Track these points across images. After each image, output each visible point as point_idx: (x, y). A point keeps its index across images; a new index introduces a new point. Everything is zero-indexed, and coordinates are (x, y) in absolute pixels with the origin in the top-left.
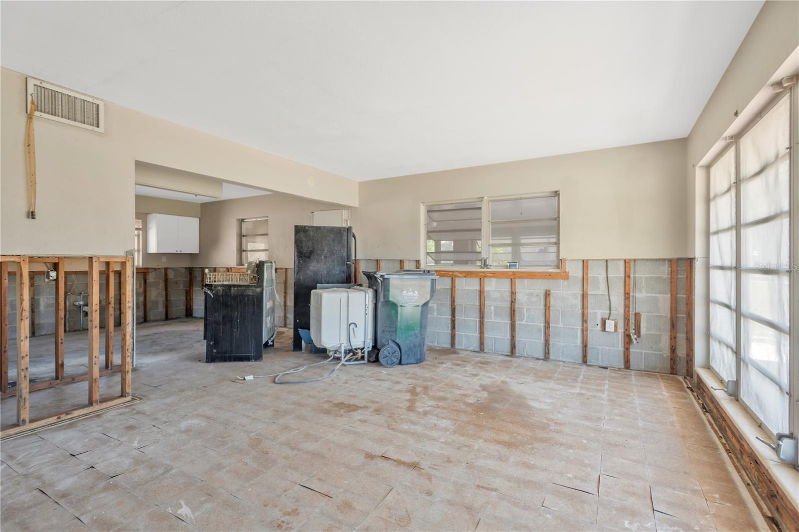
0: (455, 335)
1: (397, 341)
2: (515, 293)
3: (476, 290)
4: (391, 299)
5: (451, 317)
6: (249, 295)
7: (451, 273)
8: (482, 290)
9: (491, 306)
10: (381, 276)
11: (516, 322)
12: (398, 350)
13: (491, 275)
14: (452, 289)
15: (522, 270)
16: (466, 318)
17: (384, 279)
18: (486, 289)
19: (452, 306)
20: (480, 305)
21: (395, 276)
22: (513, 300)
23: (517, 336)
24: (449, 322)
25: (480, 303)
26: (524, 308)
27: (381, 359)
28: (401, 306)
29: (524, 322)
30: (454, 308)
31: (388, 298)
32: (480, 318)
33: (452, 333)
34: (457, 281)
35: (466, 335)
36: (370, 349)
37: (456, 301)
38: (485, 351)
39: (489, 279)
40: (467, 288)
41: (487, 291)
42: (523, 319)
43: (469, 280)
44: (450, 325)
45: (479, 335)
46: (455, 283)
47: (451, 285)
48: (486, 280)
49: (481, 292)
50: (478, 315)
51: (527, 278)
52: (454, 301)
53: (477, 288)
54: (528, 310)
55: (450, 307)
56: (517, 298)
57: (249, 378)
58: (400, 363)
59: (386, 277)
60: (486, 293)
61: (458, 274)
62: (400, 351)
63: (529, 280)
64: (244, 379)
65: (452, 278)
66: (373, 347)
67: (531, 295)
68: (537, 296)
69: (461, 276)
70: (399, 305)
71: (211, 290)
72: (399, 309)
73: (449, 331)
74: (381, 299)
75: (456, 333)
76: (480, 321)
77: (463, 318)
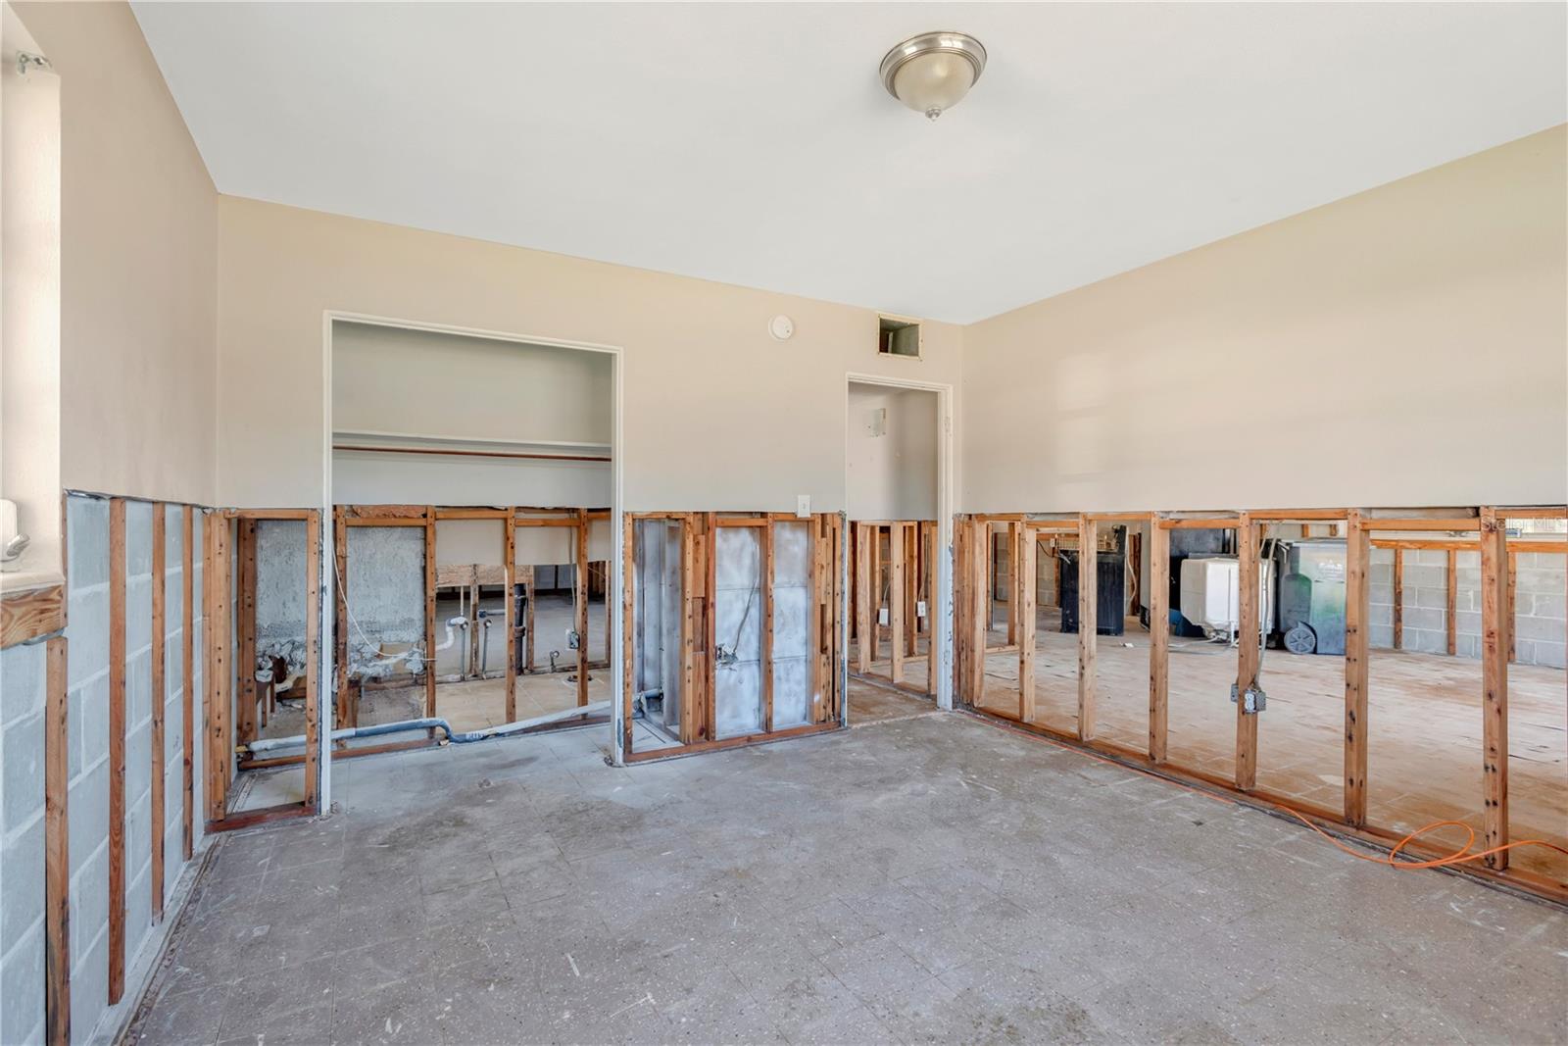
0: (1400, 630)
1: (1310, 624)
2: (1515, 573)
3: (1440, 568)
4: (1301, 572)
5: (1393, 605)
6: (1108, 564)
7: (1394, 543)
8: (1452, 567)
9: (1467, 591)
10: (1287, 544)
11: (1516, 615)
12: (1312, 634)
13: (1469, 546)
14: (1396, 566)
15: (1525, 540)
16: (1422, 608)
17: (1291, 547)
18: (1458, 566)
19: (1395, 589)
20: (1448, 590)
21: (1306, 545)
22: (1510, 582)
23: (1517, 634)
24: (1391, 612)
25: (1448, 586)
26: (1531, 595)
27: (1288, 643)
28: (1317, 581)
29: (1532, 615)
30: (1400, 593)
31: (1298, 570)
32: (1448, 607)
33: (1395, 629)
34: (1405, 554)
35: (1420, 632)
36: (1269, 632)
37: (1403, 582)
38: (1457, 654)
39: (1464, 552)
40: (1423, 565)
41: (1459, 569)
42: (1530, 610)
43: (1427, 553)
44: (1391, 618)
45: (1446, 632)
46: (1400, 557)
47: (1393, 560)
48: (1459, 553)
49: (1450, 572)
50: (1444, 603)
51: (1538, 551)
52: (1400, 583)
53: (1443, 564)
54: (1539, 598)
55: (1392, 590)
56: (1517, 580)
57: (1129, 645)
58: (1315, 652)
59: (1294, 545)
60: (1457, 573)
61: (1408, 545)
62: (1315, 635)
63: (1540, 554)
64: (1124, 646)
65: (1396, 551)
66: (1273, 630)
67: (1546, 575)
68: (1558, 577)
69: (1412, 546)
70: (1313, 581)
71: (1068, 556)
72: (1314, 585)
73: (1391, 625)
74: (1286, 571)
75: (1404, 627)
76: (1448, 612)
77: (1416, 607)
